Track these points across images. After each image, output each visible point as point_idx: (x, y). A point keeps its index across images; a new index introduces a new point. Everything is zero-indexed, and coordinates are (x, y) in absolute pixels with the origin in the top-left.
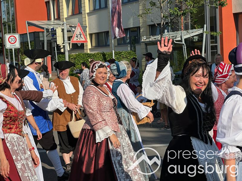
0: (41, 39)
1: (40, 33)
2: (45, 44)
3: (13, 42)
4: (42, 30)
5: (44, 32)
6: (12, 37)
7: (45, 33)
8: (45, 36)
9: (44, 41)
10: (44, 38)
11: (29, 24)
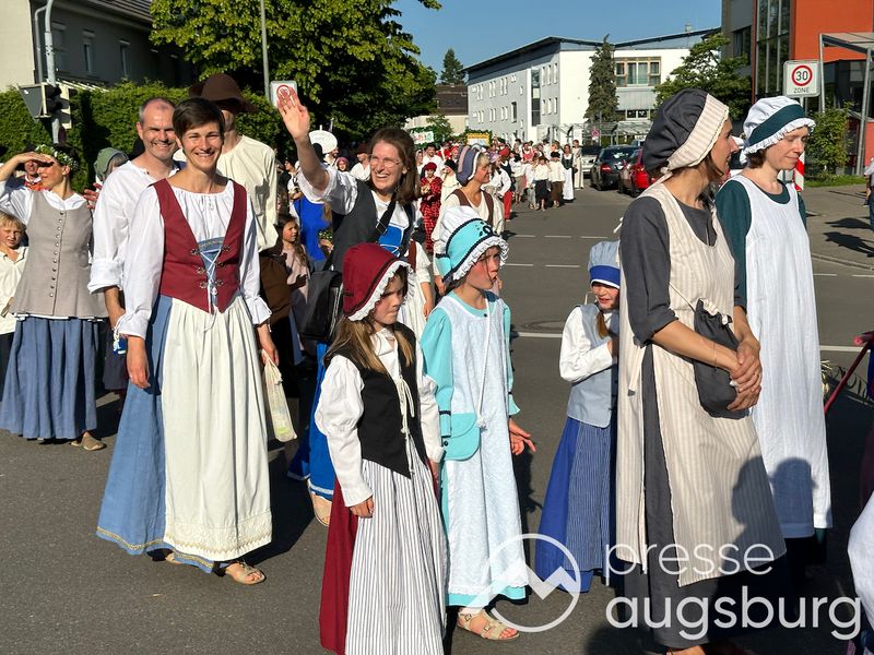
0: (855, 77)
1: (852, 63)
2: (865, 90)
3: (802, 82)
4: (860, 56)
5: (865, 60)
6: (802, 70)
7: (868, 64)
8: (868, 69)
9: (863, 83)
10: (864, 77)
11: (828, 42)
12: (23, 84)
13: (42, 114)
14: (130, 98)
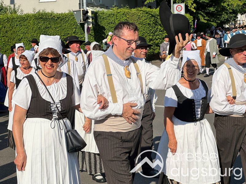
12: (74, 10)
13: (81, 21)
14: (115, 14)
